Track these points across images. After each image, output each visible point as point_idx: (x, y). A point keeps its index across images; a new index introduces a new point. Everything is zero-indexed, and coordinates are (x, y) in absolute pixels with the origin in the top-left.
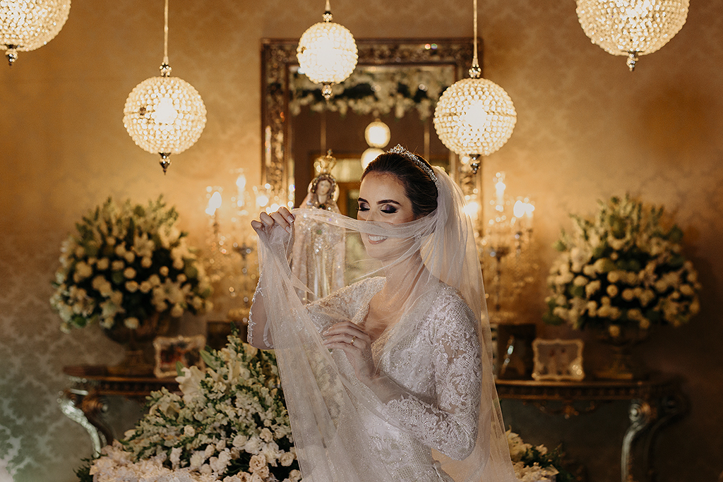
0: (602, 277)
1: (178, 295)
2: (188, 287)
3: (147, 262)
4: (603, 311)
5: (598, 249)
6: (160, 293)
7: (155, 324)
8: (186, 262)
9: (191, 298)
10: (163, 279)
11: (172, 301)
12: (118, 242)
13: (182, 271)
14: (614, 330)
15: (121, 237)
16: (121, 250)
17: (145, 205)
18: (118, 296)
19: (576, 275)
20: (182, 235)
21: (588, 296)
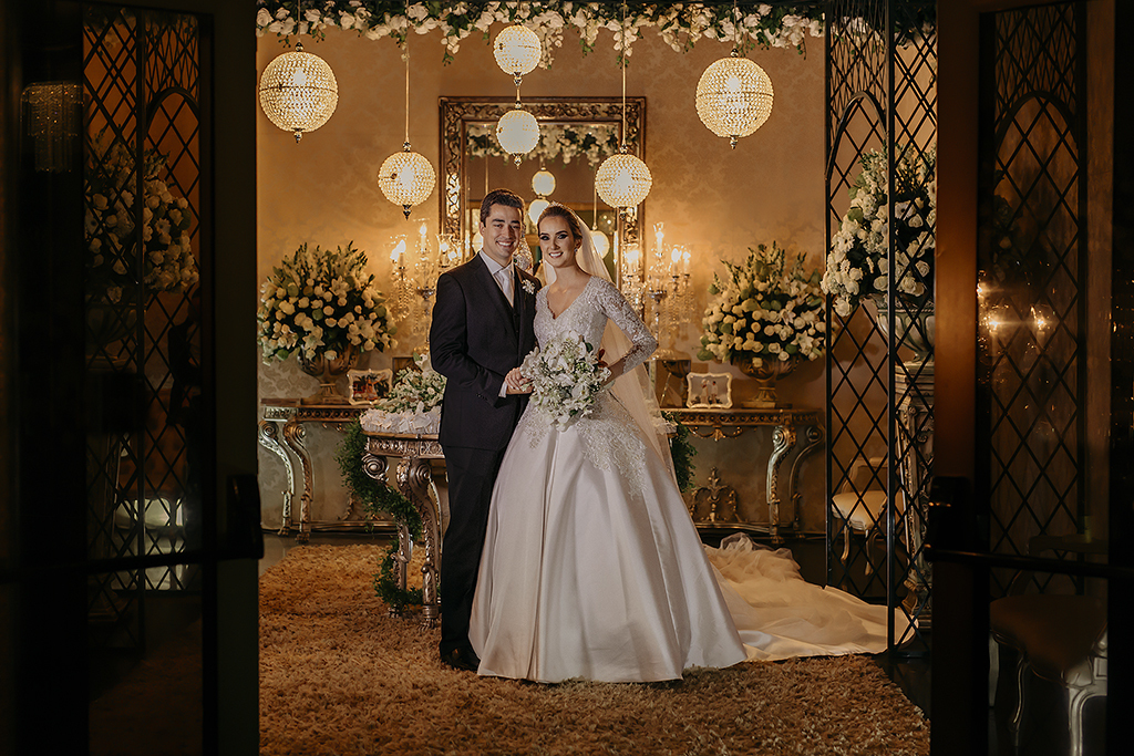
0: (748, 316)
1: (370, 331)
2: (379, 324)
3: (343, 301)
4: (746, 346)
5: (745, 291)
6: (354, 327)
7: (347, 358)
8: (376, 302)
9: (381, 334)
10: (357, 316)
11: (365, 336)
12: (317, 283)
13: (372, 310)
14: (757, 362)
15: (319, 279)
16: (319, 290)
17: (334, 251)
18: (319, 331)
19: (725, 314)
20: (371, 278)
21: (735, 333)
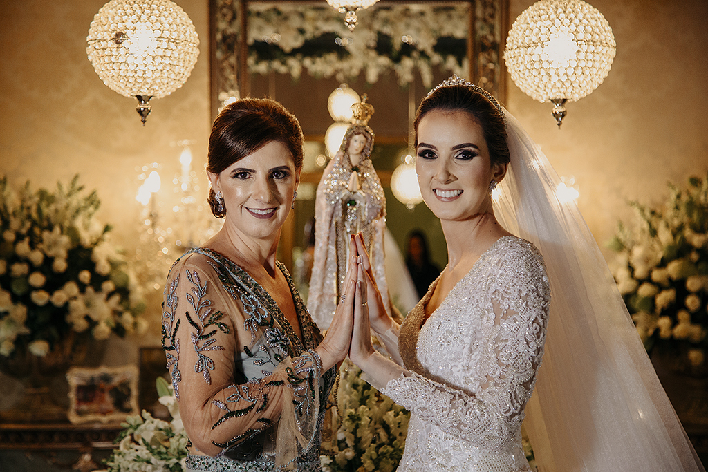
0: (678, 285)
1: (103, 308)
2: (116, 299)
3: (60, 265)
4: (680, 330)
5: (670, 248)
6: (78, 306)
7: (68, 350)
8: (113, 265)
9: (120, 314)
10: (82, 288)
11: (94, 317)
12: (19, 237)
13: (107, 278)
14: (695, 356)
15: (24, 231)
16: (23, 248)
17: (51, 189)
18: (20, 311)
19: (640, 282)
20: (107, 229)
21: (658, 310)
